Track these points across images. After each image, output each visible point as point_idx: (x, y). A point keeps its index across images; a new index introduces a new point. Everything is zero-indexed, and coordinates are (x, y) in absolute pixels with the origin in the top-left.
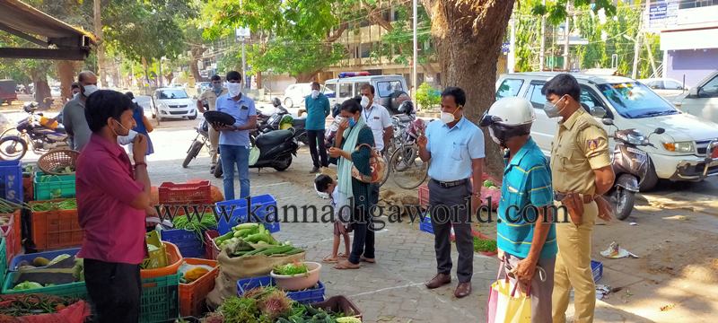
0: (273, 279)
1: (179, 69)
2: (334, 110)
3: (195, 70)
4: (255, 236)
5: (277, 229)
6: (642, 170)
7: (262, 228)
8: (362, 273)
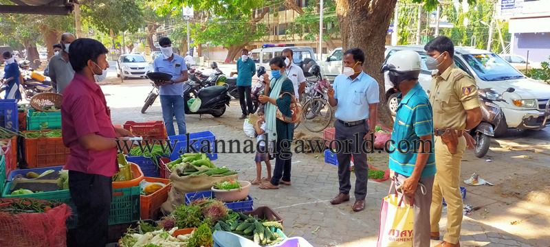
0: (213, 192)
1: (139, 40)
2: (258, 71)
3: (151, 42)
4: (199, 161)
5: (216, 157)
6: (497, 120)
7: (204, 156)
8: (281, 192)
